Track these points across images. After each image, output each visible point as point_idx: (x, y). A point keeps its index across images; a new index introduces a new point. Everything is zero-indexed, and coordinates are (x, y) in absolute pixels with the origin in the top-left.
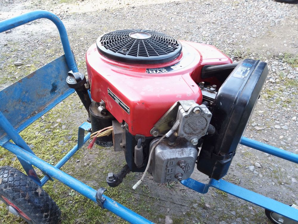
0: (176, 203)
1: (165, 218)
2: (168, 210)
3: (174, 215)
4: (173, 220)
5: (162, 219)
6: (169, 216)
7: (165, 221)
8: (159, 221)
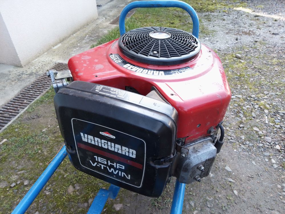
0: (137, 211)
1: (120, 203)
2: (128, 205)
3: (125, 211)
4: (118, 211)
5: (119, 201)
6: (123, 207)
7: (117, 203)
8: (117, 199)
